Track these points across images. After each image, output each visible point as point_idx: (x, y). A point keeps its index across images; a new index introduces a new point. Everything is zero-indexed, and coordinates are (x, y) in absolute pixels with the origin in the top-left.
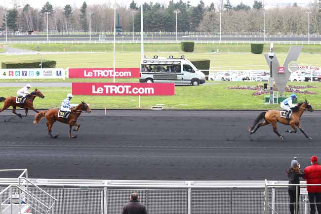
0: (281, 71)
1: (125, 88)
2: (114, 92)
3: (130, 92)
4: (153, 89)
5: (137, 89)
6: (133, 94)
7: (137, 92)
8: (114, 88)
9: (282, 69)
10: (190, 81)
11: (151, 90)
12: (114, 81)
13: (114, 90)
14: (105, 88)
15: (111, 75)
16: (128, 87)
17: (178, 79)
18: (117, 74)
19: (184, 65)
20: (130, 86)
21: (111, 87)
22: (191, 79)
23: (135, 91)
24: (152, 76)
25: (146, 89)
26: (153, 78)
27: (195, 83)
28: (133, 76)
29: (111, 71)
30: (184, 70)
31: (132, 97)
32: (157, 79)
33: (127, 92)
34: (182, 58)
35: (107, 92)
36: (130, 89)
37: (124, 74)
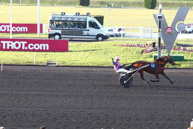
0: (169, 31)
1: (22, 44)
2: (10, 47)
3: (26, 48)
4: (47, 45)
5: (32, 45)
6: (28, 50)
7: (32, 48)
8: (10, 44)
9: (170, 29)
10: (95, 37)
11: (46, 47)
12: (11, 36)
13: (10, 45)
14: (2, 43)
15: (8, 30)
16: (24, 43)
17: (84, 34)
18: (14, 29)
19: (89, 22)
20: (26, 42)
21: (8, 42)
22: (96, 35)
23: (31, 47)
24: (60, 32)
25: (41, 45)
26: (61, 33)
27: (100, 38)
28: (30, 32)
29: (8, 26)
30: (90, 27)
31: (28, 53)
32: (64, 35)
33: (23, 48)
34: (87, 15)
35: (4, 47)
36: (26, 45)
37: (21, 29)
